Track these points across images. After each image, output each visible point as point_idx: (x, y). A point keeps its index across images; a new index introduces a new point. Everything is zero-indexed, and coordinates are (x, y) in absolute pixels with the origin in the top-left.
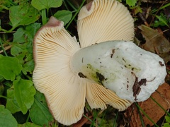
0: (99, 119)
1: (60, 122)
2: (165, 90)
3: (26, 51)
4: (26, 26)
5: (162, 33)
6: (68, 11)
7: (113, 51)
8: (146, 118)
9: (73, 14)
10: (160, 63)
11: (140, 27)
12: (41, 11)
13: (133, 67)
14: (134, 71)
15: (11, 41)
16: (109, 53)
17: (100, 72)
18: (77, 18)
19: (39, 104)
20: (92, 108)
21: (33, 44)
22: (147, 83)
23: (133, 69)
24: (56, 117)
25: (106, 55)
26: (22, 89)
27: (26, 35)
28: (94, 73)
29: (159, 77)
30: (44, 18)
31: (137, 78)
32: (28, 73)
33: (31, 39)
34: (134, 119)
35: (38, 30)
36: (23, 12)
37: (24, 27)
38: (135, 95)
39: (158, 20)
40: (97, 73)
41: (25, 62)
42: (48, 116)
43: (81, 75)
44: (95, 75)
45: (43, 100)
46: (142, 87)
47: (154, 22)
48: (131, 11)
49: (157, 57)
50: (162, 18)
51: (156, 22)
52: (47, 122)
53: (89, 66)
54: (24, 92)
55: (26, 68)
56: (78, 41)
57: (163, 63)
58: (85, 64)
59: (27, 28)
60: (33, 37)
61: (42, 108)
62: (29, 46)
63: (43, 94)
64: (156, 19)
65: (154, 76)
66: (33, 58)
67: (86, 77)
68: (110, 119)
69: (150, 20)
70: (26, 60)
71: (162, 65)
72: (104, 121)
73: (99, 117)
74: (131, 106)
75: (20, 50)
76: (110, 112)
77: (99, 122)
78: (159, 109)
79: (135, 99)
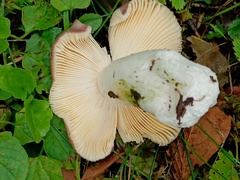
0: (133, 157)
1: (83, 156)
2: (219, 120)
3: (42, 63)
4: (42, 31)
5: (217, 47)
6: (97, 15)
7: (153, 63)
8: (194, 156)
9: (104, 18)
10: (212, 77)
11: (189, 39)
12: (62, 13)
13: (176, 81)
14: (179, 87)
15: (23, 51)
16: (147, 65)
17: (135, 89)
18: (108, 23)
19: (56, 133)
20: (125, 142)
21: (51, 54)
22: (194, 103)
23: (177, 85)
24: (77, 149)
25: (144, 67)
26: (36, 112)
27: (43, 43)
28: (128, 90)
29: (209, 95)
30: (66, 23)
31: (181, 97)
32: (44, 92)
33: (49, 49)
34: (179, 158)
35: (58, 37)
36: (39, 13)
37: (39, 33)
38: (178, 118)
39: (213, 30)
40: (132, 91)
41: (40, 78)
42: (67, 149)
43: (111, 94)
44: (130, 93)
45: (62, 128)
46: (188, 108)
47: (207, 33)
48: (178, 16)
49: (208, 70)
50: (219, 27)
51: (211, 32)
52: (66, 157)
53: (123, 82)
54: (38, 116)
55: (41, 85)
56: (109, 53)
57: (215, 78)
58: (117, 79)
59: (44, 34)
60: (52, 46)
61: (59, 138)
62: (46, 56)
63: (62, 120)
64: (210, 29)
65: (203, 94)
66: (50, 73)
67: (117, 97)
68: (148, 157)
69: (203, 30)
70: (42, 75)
71: (214, 81)
72: (140, 159)
73: (133, 153)
74: (175, 141)
75: (34, 62)
76: (148, 148)
77: (134, 161)
78: (212, 143)
79: (179, 124)
